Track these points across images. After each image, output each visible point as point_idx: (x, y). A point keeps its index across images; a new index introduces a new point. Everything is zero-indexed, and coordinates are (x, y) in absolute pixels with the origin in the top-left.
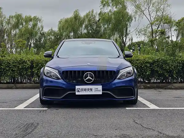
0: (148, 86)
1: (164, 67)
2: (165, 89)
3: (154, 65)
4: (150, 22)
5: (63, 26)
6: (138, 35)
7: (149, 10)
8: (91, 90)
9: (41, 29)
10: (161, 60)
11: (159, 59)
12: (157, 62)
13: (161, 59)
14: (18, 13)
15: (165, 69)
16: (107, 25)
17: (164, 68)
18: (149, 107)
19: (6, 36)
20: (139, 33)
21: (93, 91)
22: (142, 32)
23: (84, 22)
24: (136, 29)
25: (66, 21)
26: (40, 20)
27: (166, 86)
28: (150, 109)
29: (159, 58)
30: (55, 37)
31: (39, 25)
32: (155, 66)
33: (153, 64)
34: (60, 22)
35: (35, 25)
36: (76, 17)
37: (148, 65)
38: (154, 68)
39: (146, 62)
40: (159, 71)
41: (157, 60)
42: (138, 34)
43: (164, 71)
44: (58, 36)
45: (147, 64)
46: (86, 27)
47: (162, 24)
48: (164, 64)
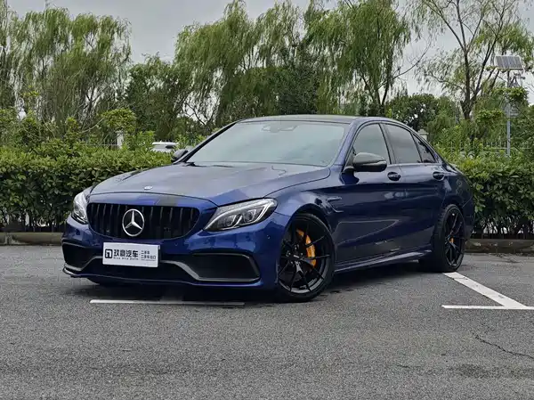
0: (477, 244)
1: (521, 194)
2: (525, 254)
3: (495, 187)
4: (462, 42)
5: (194, 50)
6: (423, 81)
7: (458, 8)
8: (135, 254)
9: (125, 57)
10: (514, 174)
11: (509, 170)
12: (504, 177)
13: (513, 171)
14: (53, 7)
15: (525, 198)
16: (330, 50)
17: (522, 197)
18: (501, 305)
19: (12, 75)
20: (426, 75)
21: (139, 256)
22: (437, 74)
23: (258, 38)
24: (417, 64)
25: (203, 33)
26: (120, 31)
27: (526, 247)
28: (505, 310)
29: (507, 167)
30: (167, 81)
31: (118, 43)
32: (498, 189)
33: (492, 184)
34: (183, 36)
35: (104, 45)
36: (234, 24)
37: (479, 187)
38: (494, 195)
39: (471, 179)
40: (507, 203)
41: (502, 173)
42: (423, 77)
43: (521, 205)
44: (175, 80)
45: (474, 185)
46: (265, 53)
47: (498, 49)
48: (521, 185)
